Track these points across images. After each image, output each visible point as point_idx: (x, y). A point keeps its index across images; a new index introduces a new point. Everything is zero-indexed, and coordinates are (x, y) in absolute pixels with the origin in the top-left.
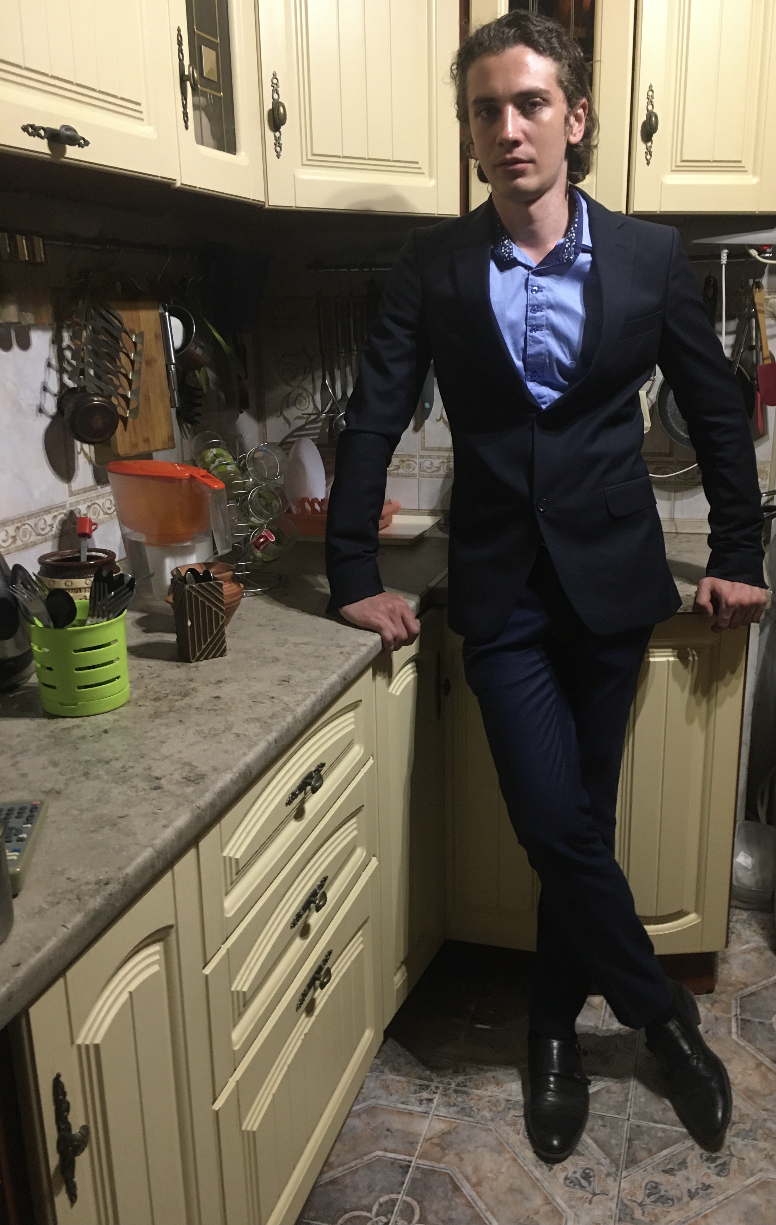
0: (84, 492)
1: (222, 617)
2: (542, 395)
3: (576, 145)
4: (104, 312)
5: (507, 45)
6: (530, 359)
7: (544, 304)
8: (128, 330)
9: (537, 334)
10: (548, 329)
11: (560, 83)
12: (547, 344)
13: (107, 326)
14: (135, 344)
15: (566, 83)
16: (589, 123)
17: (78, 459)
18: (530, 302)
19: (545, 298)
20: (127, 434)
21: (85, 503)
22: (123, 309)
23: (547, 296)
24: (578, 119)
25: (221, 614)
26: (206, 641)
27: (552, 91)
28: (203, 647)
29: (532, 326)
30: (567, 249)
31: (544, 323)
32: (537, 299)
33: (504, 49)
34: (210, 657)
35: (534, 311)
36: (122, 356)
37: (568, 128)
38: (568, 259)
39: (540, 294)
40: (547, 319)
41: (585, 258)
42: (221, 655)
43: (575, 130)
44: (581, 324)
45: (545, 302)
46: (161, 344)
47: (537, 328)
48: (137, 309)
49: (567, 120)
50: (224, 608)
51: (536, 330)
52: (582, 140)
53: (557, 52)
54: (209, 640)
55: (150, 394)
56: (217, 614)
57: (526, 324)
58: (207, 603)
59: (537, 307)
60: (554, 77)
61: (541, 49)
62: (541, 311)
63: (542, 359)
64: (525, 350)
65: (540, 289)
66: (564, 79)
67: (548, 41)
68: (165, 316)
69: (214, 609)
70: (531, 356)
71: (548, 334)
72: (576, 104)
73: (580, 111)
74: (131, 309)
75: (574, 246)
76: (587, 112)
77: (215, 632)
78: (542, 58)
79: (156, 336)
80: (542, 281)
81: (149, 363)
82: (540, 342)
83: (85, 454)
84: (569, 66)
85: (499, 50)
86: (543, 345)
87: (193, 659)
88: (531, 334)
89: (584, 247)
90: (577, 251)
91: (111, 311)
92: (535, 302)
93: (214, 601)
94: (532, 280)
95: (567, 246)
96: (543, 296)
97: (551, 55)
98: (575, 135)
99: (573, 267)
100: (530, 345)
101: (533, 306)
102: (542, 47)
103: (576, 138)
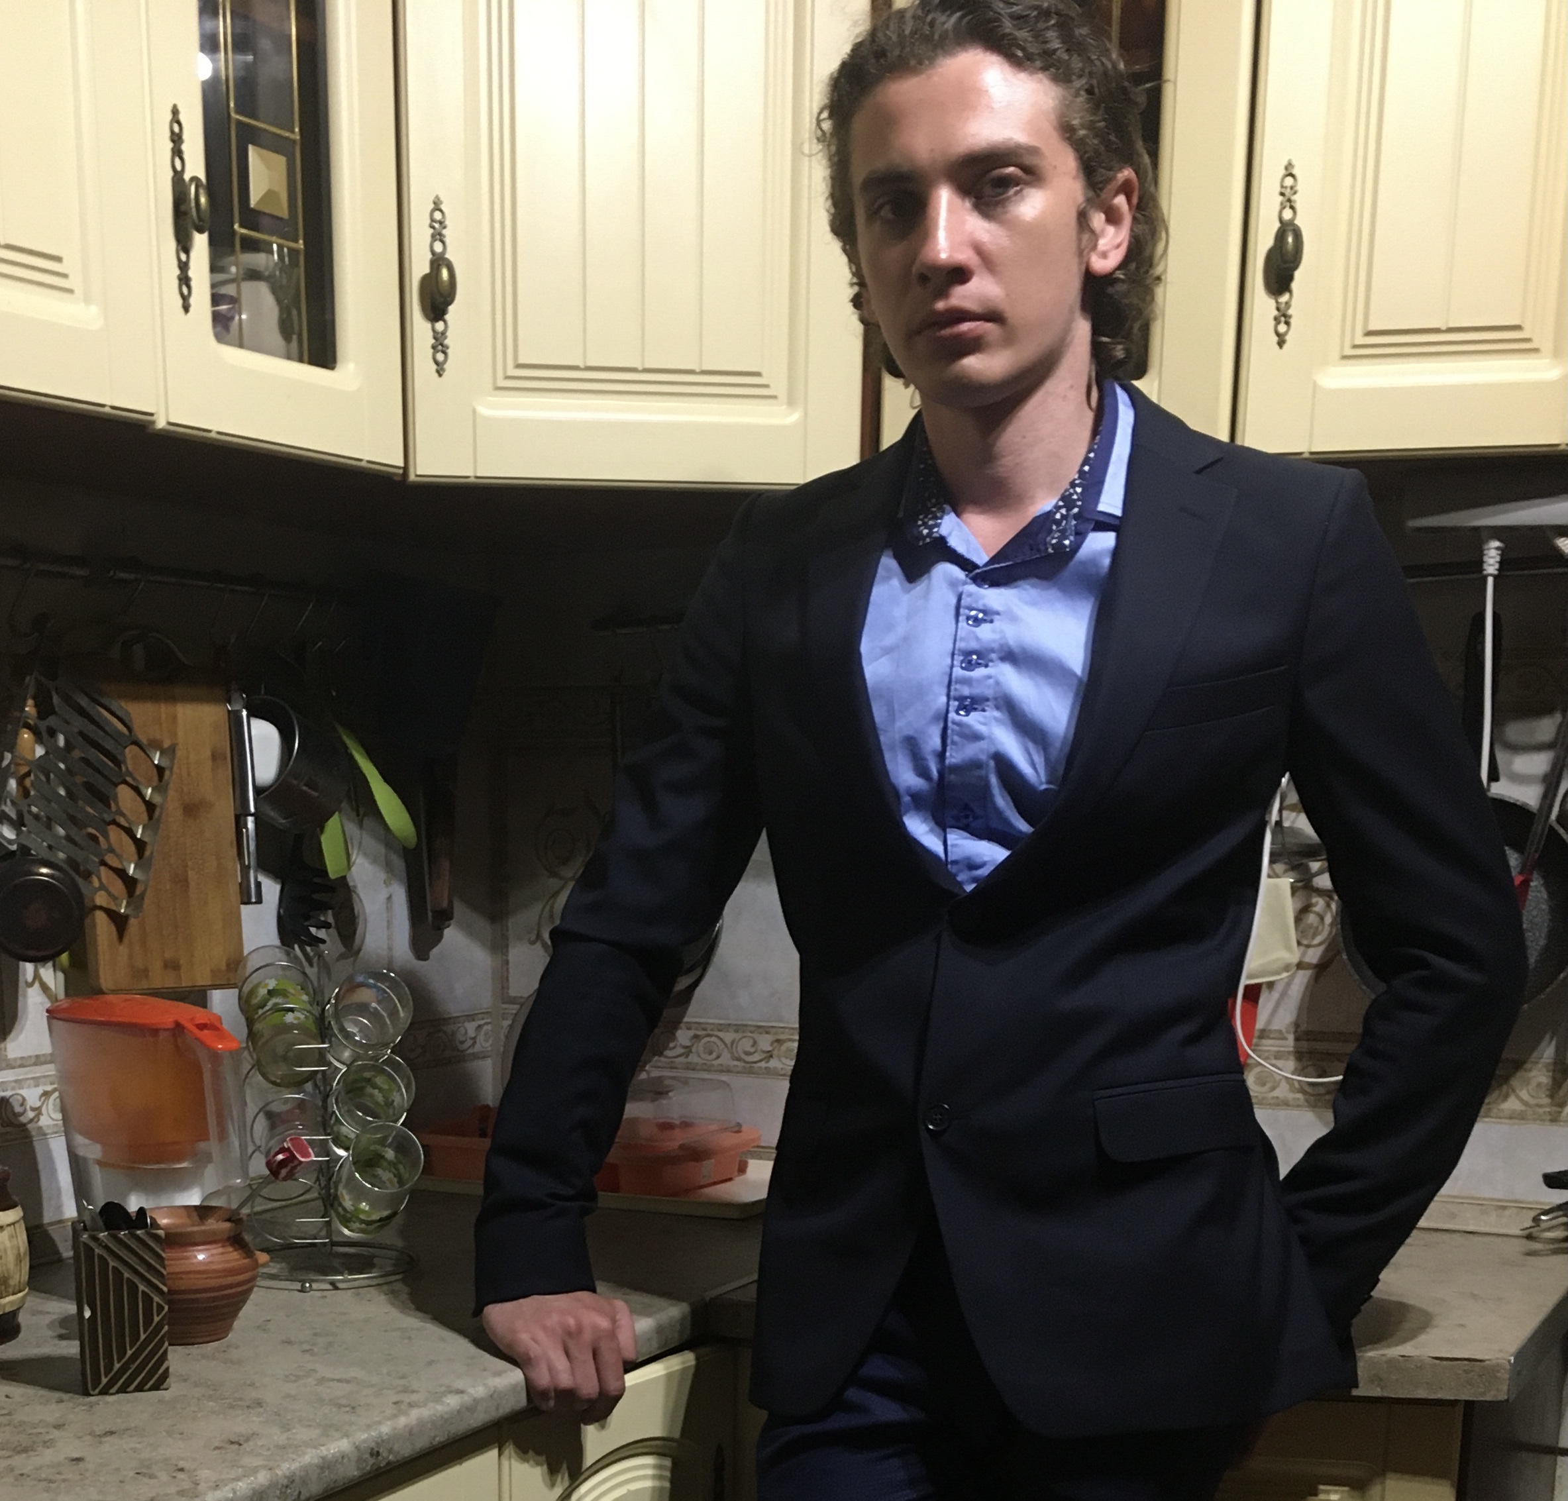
0: (35, 1064)
1: (160, 1308)
2: (978, 860)
3: (1108, 279)
4: (84, 702)
5: (939, 51)
6: (952, 777)
7: (993, 651)
8: (144, 741)
9: (974, 720)
10: (998, 708)
11: (1067, 131)
12: (992, 740)
13: (90, 730)
14: (160, 770)
15: (1082, 132)
16: (1142, 228)
17: (25, 996)
18: (961, 645)
19: (997, 636)
20: (123, 950)
21: (37, 1086)
22: (137, 698)
23: (1002, 631)
24: (1113, 218)
25: (156, 1299)
26: (122, 1354)
27: (1045, 150)
28: (117, 1366)
29: (961, 699)
30: (1058, 523)
31: (989, 693)
32: (977, 639)
33: (932, 60)
34: (132, 1387)
35: (969, 666)
36: (124, 792)
37: (1086, 237)
38: (1060, 545)
39: (985, 627)
40: (998, 683)
41: (1101, 543)
42: (156, 1387)
43: (1103, 243)
44: (1077, 695)
45: (995, 646)
46: (226, 773)
47: (970, 704)
48: (173, 699)
49: (1082, 218)
50: (165, 1289)
51: (968, 710)
52: (1122, 266)
53: (1059, 60)
54: (129, 1353)
55: (190, 873)
56: (148, 1299)
57: (948, 696)
58: (126, 1275)
59: (974, 658)
60: (1053, 117)
61: (1020, 54)
62: (986, 666)
63: (980, 777)
64: (941, 755)
65: (988, 615)
66: (1075, 122)
67: (1038, 36)
68: (241, 717)
69: (142, 1287)
70: (955, 769)
71: (996, 719)
72: (1109, 180)
73: (1120, 201)
74: (155, 698)
75: (1076, 517)
76: (1135, 200)
77: (143, 1337)
78: (1023, 76)
79: (214, 757)
80: (993, 597)
81: (192, 809)
82: (976, 737)
83: (45, 988)
84: (1090, 91)
85: (920, 63)
86: (982, 744)
87: (94, 1389)
88: (957, 718)
89: (1102, 518)
90: (1082, 528)
91: (104, 700)
92: (973, 645)
93: (142, 1271)
94: (970, 595)
95: (1058, 516)
96: (994, 631)
97: (1044, 69)
98: (1104, 255)
99: (1072, 564)
100: (954, 743)
101: (967, 654)
102: (1023, 49)
103: (1107, 260)
